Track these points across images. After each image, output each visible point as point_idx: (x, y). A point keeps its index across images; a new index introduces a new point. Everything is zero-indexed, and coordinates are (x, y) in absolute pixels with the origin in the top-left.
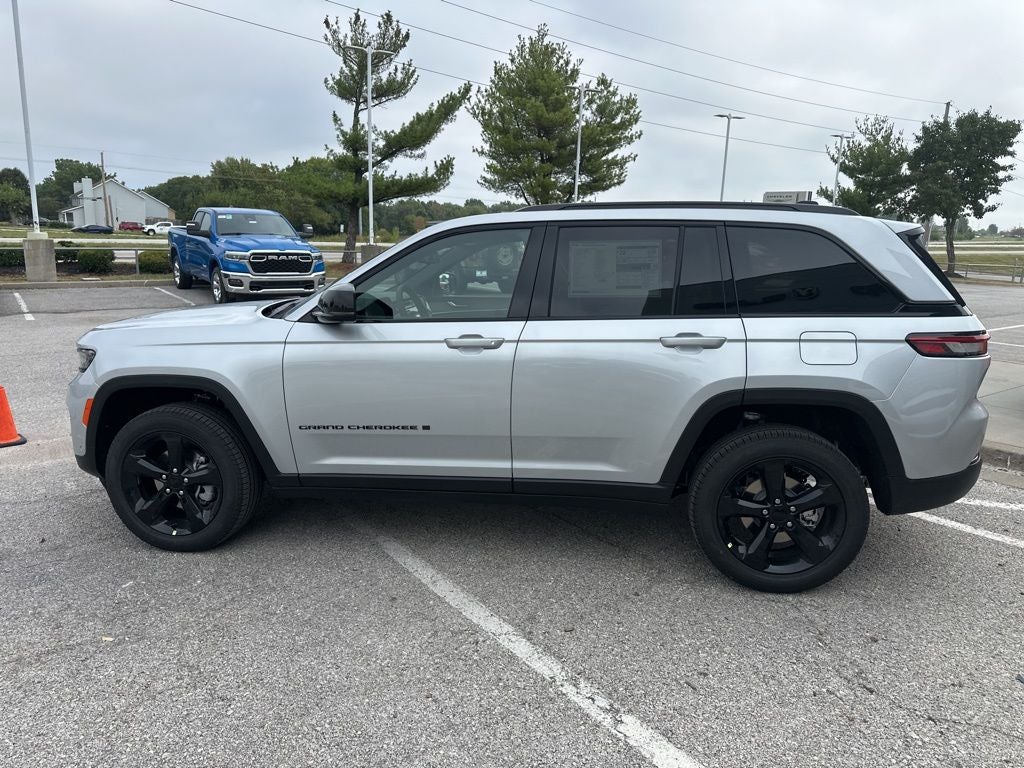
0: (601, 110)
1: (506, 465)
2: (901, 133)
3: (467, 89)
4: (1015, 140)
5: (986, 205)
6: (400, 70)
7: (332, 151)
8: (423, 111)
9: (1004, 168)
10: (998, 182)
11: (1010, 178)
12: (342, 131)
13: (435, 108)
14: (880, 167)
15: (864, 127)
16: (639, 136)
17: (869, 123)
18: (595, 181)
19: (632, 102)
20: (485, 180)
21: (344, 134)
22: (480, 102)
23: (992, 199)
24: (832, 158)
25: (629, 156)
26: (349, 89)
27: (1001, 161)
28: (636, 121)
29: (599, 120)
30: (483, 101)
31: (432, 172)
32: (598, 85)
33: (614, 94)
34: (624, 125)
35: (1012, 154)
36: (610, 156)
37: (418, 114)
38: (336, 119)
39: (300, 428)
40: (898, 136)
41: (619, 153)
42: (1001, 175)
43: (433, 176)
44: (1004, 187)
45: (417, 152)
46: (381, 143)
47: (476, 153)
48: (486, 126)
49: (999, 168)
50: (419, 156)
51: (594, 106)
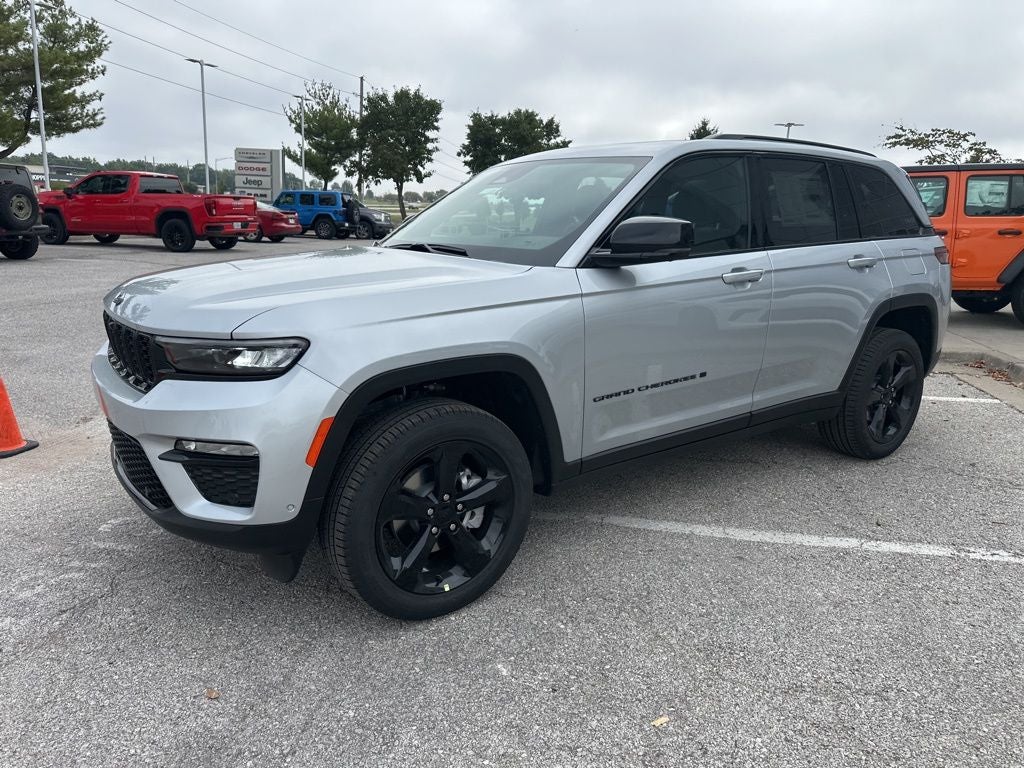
1: (749, 400)
2: (347, 101)
4: (439, 116)
5: (423, 172)
9: (432, 141)
10: (430, 152)
11: (437, 149)
14: (335, 131)
15: (312, 91)
17: (316, 87)
23: (428, 167)
24: (290, 118)
25: (94, 94)
27: (430, 134)
34: (89, 55)
35: (437, 129)
39: (595, 400)
40: (345, 103)
42: (430, 146)
44: (434, 156)
49: (428, 140)
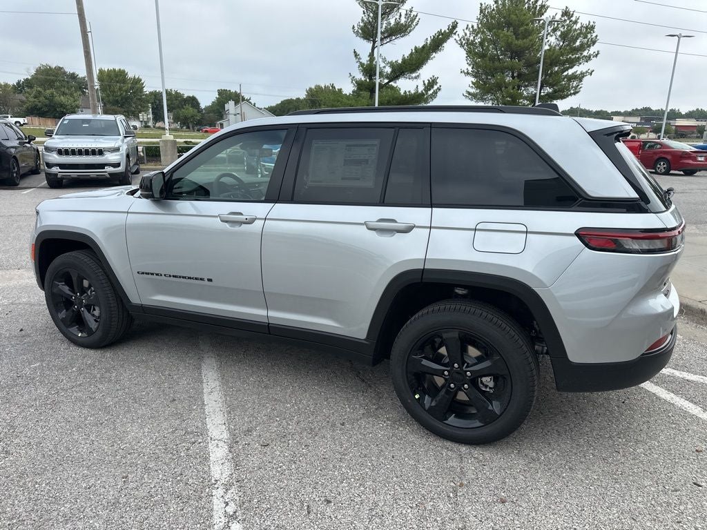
0: (564, 36)
1: (263, 312)
3: (454, 26)
6: (403, 16)
7: (354, 77)
8: (420, 45)
12: (361, 63)
13: (429, 42)
16: (597, 55)
18: (555, 91)
19: (591, 28)
20: (469, 93)
21: (362, 65)
22: (466, 34)
25: (587, 72)
26: (368, 32)
28: (594, 43)
29: (561, 44)
30: (468, 35)
31: (421, 88)
32: (562, 16)
33: (576, 22)
34: (583, 47)
36: (570, 72)
37: (416, 48)
38: (356, 55)
39: (138, 272)
41: (577, 69)
43: (422, 92)
45: (414, 75)
46: (388, 70)
47: (463, 74)
48: (470, 53)
50: (416, 78)
51: (559, 33)
